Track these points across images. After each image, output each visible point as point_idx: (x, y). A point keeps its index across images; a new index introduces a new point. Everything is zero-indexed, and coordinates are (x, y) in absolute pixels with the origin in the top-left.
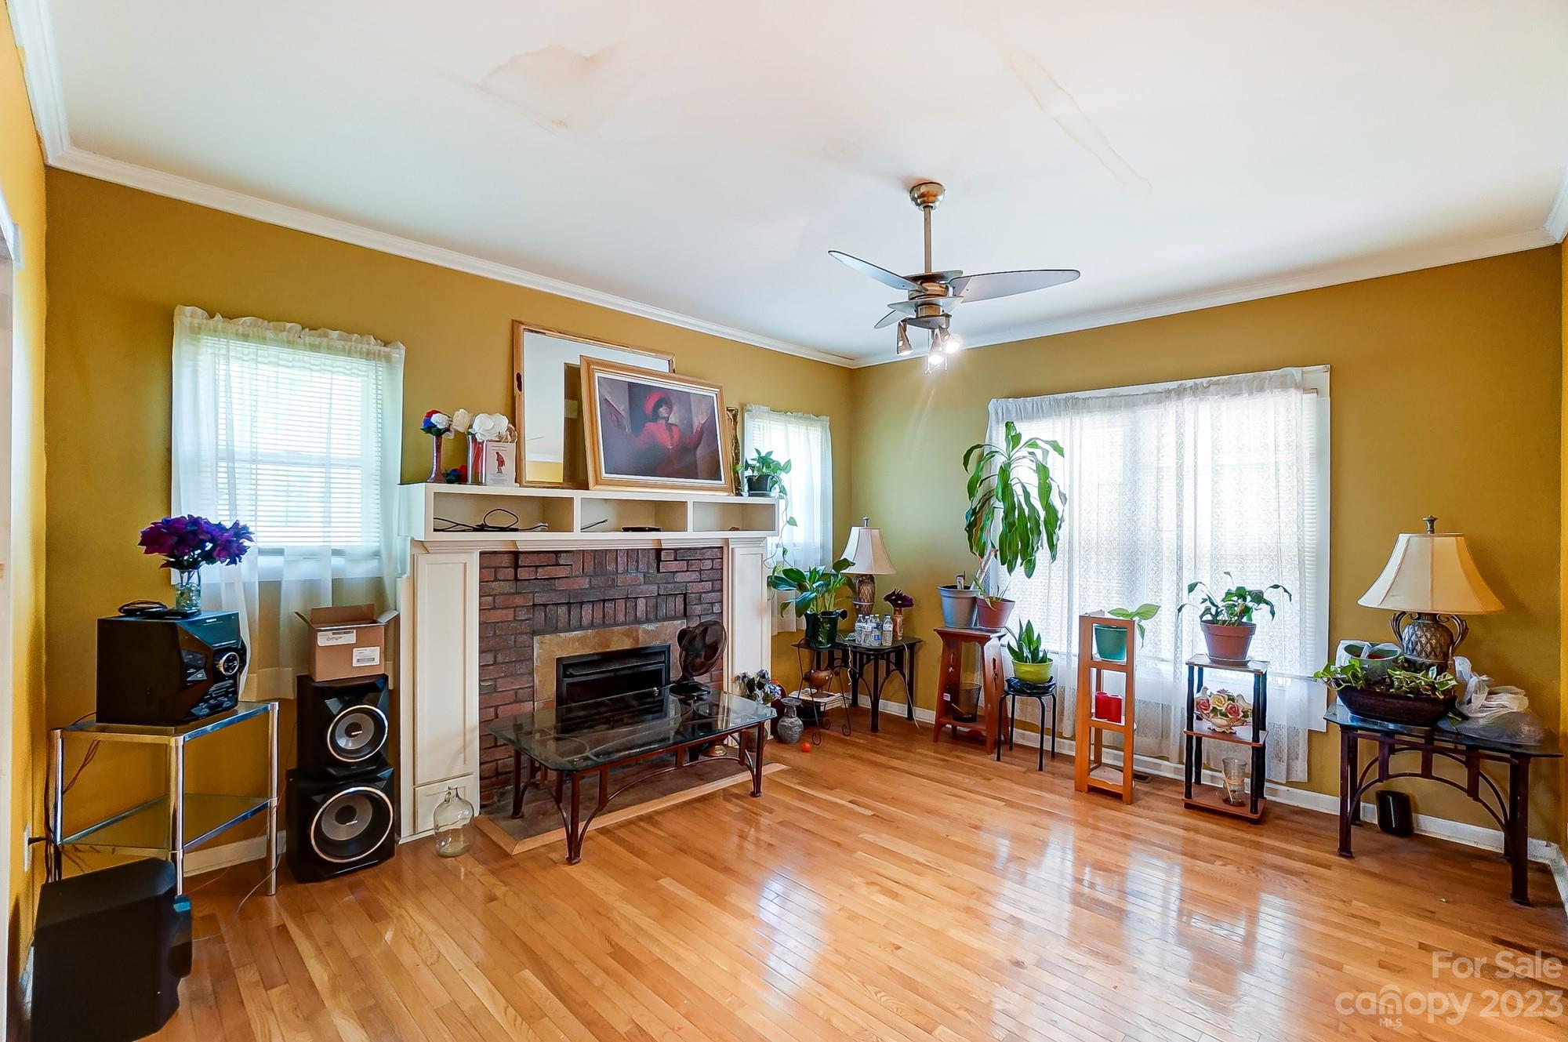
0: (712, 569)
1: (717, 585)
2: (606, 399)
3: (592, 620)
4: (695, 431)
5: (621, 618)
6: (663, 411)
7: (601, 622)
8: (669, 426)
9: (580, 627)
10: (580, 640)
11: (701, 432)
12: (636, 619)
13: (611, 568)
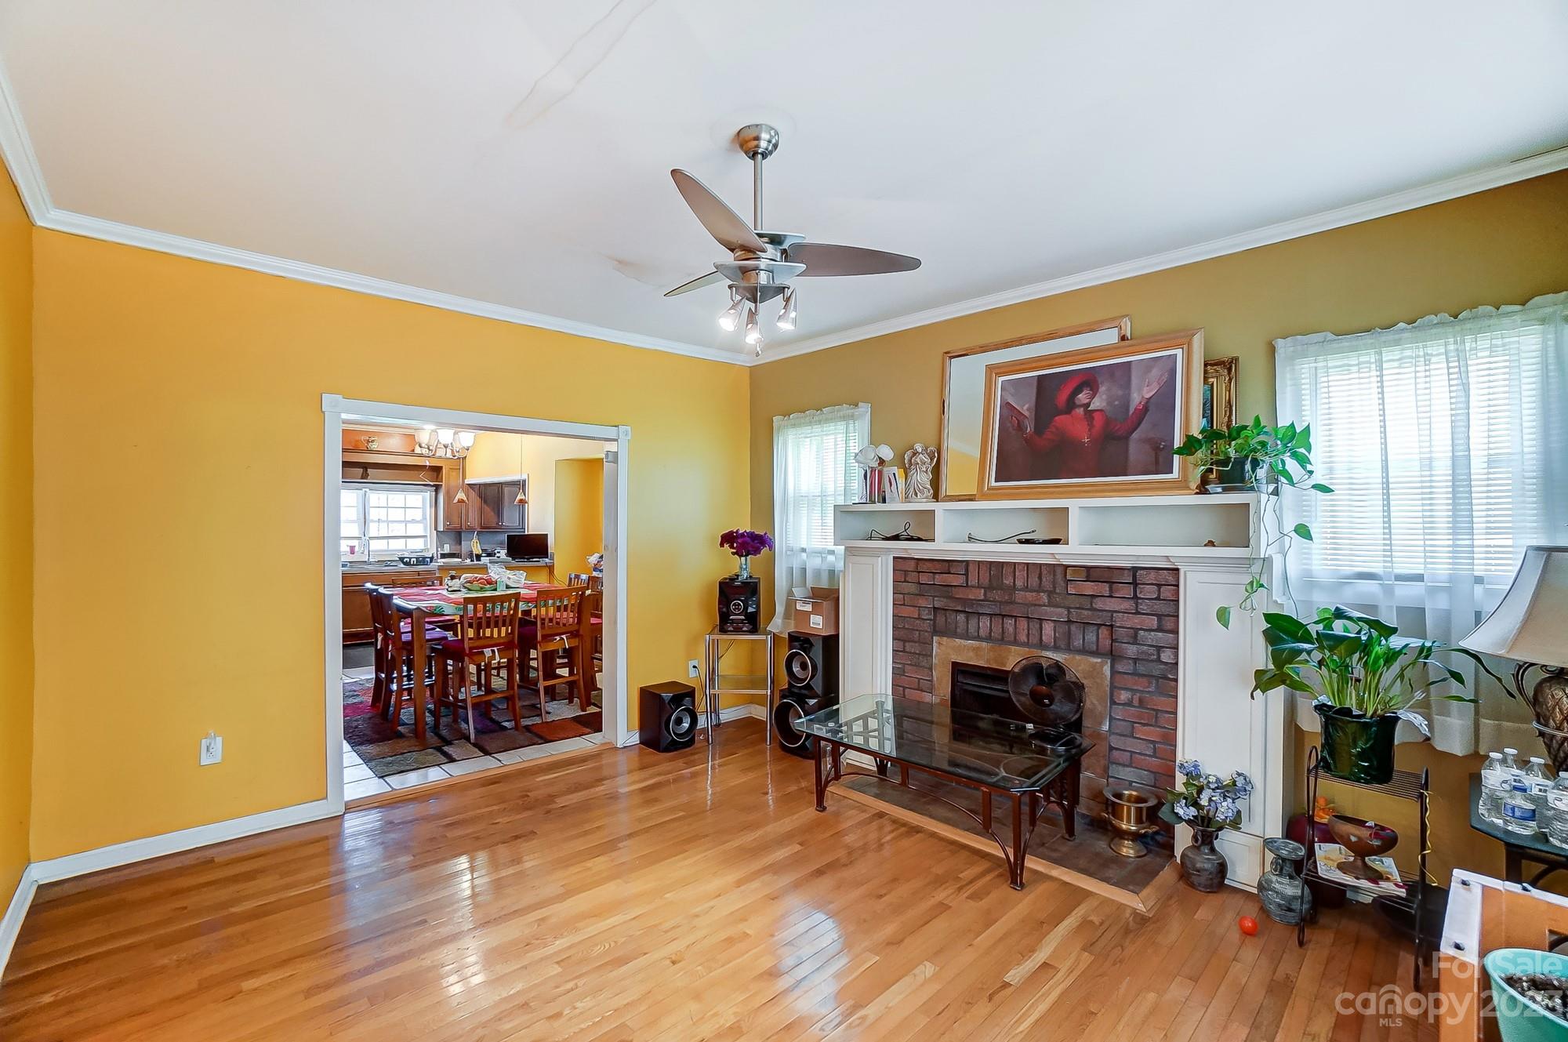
0: (1158, 598)
1: (1168, 624)
2: (1008, 403)
3: (990, 633)
4: (1132, 410)
5: (1023, 638)
6: (1082, 397)
7: (1000, 637)
8: (1089, 414)
9: (978, 638)
10: (976, 650)
11: (1144, 410)
12: (1041, 643)
13: (1008, 581)
